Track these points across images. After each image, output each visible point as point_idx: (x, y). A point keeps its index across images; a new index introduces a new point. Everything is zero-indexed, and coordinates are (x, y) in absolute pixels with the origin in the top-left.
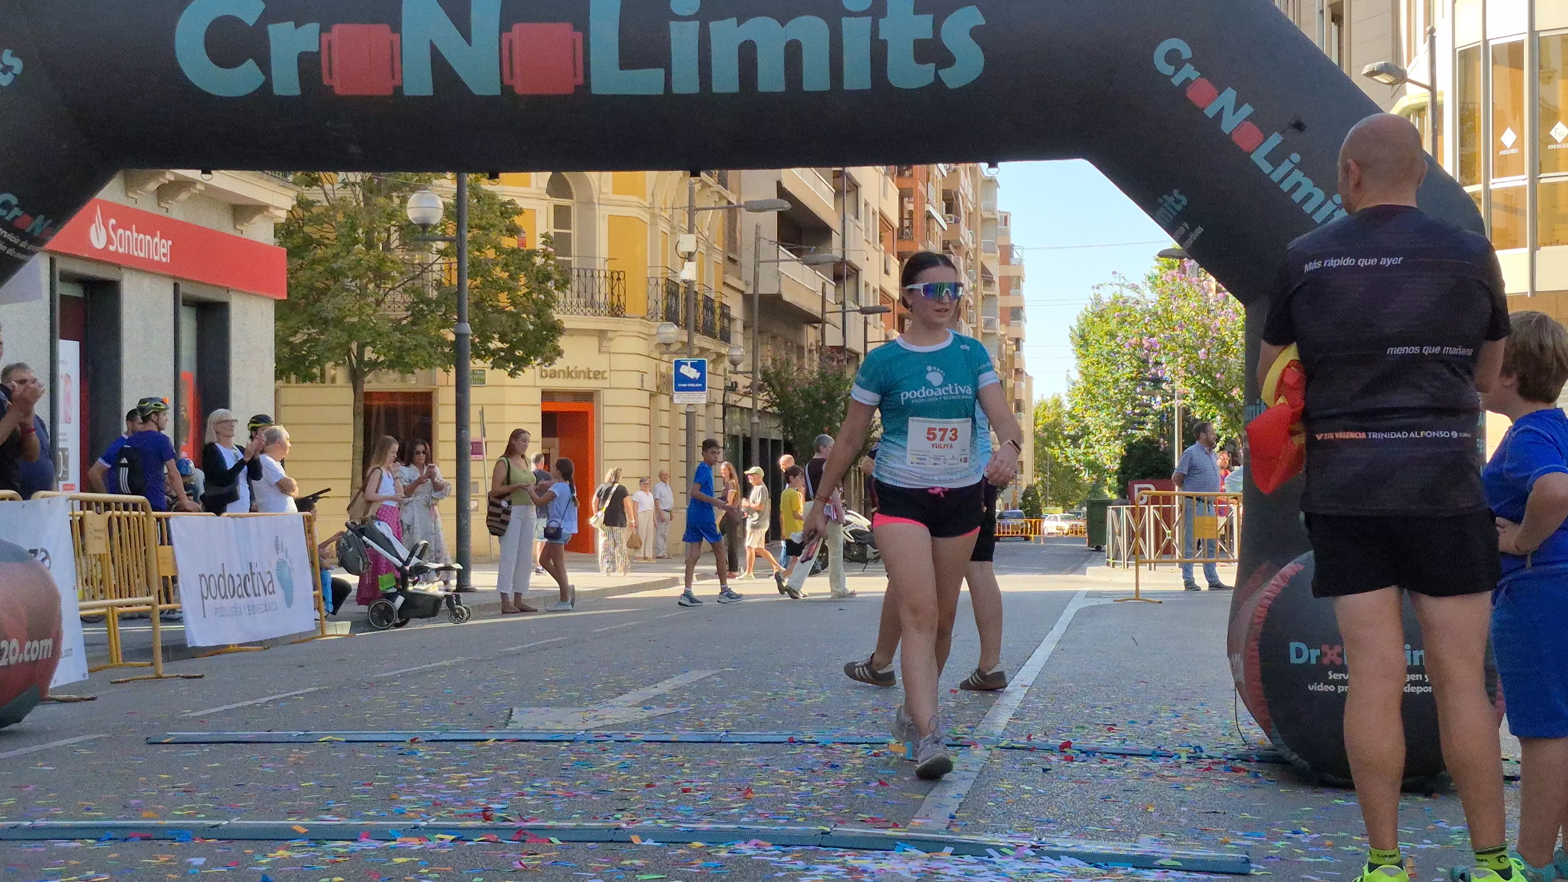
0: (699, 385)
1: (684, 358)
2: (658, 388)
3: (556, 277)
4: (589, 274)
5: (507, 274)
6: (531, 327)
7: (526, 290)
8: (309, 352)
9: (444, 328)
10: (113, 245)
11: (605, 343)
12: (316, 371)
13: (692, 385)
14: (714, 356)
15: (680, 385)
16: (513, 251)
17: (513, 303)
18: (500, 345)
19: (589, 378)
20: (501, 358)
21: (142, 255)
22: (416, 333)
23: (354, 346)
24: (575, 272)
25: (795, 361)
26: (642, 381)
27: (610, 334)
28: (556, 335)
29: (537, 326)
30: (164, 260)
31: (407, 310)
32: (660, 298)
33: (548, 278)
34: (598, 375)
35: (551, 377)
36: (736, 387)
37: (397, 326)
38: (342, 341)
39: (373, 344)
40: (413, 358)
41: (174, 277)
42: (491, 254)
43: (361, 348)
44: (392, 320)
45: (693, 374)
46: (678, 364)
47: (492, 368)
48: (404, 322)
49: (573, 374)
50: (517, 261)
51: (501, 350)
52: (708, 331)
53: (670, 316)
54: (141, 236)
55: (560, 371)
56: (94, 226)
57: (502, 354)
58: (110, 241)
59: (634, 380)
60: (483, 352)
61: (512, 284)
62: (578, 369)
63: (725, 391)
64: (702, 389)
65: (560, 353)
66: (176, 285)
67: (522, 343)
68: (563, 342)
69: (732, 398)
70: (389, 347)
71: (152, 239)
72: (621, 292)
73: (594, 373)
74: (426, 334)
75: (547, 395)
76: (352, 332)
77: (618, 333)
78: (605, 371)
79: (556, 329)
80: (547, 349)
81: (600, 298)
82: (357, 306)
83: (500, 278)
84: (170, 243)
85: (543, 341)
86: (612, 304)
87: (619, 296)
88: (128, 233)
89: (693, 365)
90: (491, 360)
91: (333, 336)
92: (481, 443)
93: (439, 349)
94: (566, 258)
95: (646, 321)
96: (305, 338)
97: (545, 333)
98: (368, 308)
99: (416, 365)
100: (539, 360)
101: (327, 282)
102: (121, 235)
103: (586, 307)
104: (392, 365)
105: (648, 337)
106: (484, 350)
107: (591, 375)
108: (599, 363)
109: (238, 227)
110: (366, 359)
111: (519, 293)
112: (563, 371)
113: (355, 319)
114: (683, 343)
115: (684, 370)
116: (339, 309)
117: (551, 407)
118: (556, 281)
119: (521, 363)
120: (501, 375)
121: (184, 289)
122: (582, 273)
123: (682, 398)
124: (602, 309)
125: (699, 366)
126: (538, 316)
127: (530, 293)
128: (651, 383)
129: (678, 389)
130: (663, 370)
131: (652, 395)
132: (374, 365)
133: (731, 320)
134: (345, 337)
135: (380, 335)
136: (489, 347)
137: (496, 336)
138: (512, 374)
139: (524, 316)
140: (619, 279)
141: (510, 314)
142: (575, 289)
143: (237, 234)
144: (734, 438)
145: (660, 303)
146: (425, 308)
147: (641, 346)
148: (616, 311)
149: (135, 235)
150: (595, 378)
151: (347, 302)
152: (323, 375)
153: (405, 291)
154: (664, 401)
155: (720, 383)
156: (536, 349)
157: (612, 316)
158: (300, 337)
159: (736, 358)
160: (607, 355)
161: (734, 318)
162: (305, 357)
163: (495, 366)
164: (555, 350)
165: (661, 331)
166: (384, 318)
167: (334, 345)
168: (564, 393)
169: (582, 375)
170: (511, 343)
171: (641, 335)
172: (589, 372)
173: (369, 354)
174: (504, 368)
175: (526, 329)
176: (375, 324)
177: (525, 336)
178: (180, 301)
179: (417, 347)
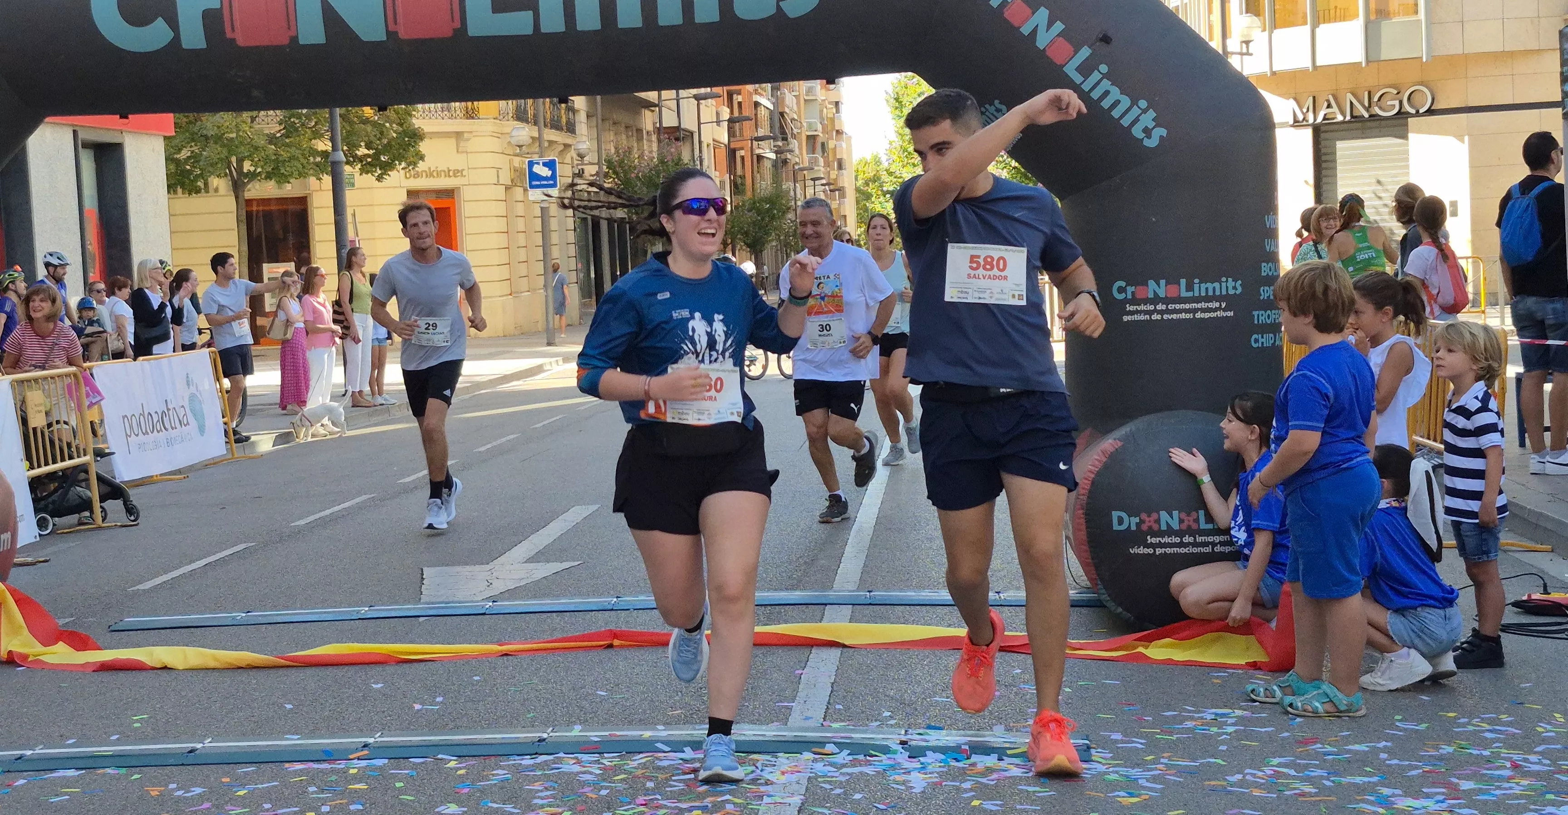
0: (551, 182)
1: (535, 158)
2: (512, 181)
6: (395, 135)
8: (193, 167)
9: (315, 138)
11: (462, 144)
12: (200, 184)
13: (545, 183)
14: (561, 147)
15: (534, 183)
17: (378, 114)
18: (366, 152)
19: (450, 176)
20: (369, 163)
22: (288, 145)
23: (234, 159)
25: (635, 145)
26: (498, 177)
27: (466, 135)
28: (417, 141)
29: (400, 133)
31: (280, 124)
34: (457, 173)
35: (414, 177)
36: (583, 173)
37: (272, 139)
38: (223, 156)
39: (250, 157)
40: (288, 169)
41: (73, 125)
43: (240, 161)
44: (267, 135)
45: (545, 172)
46: (531, 164)
47: (361, 174)
48: (278, 135)
49: (435, 173)
51: (368, 156)
52: (555, 125)
53: (521, 116)
55: (422, 171)
57: (369, 160)
59: (492, 177)
60: (351, 159)
62: (439, 169)
63: (573, 178)
64: (554, 186)
65: (422, 158)
66: (75, 132)
67: (387, 148)
68: (424, 147)
70: (266, 160)
73: (454, 171)
74: (299, 147)
76: (230, 146)
77: (474, 134)
78: (463, 170)
79: (416, 136)
80: (410, 154)
82: (234, 123)
85: (406, 147)
86: (467, 108)
89: (545, 164)
90: (359, 166)
91: (212, 152)
93: (311, 159)
95: (498, 121)
96: (189, 154)
97: (407, 139)
98: (244, 126)
99: (291, 175)
100: (403, 165)
103: (443, 111)
104: (269, 177)
105: (500, 135)
106: (353, 157)
107: (451, 173)
108: (457, 162)
110: (245, 171)
112: (425, 171)
113: (234, 135)
114: (532, 138)
115: (538, 169)
116: (219, 127)
119: (387, 167)
120: (370, 179)
121: (82, 135)
123: (536, 195)
124: (458, 112)
125: (551, 165)
126: (401, 125)
128: (506, 179)
129: (532, 187)
130: (517, 165)
131: (507, 188)
132: (253, 176)
133: (575, 113)
134: (225, 152)
135: (256, 148)
136: (357, 154)
137: (363, 144)
138: (379, 178)
139: (388, 125)
141: (376, 125)
144: (584, 220)
146: (297, 121)
147: (494, 144)
148: (471, 113)
150: (455, 176)
151: (225, 120)
152: (206, 184)
154: (518, 192)
155: (568, 171)
156: (400, 154)
157: (467, 118)
158: (184, 154)
159: (581, 151)
160: (465, 155)
161: (578, 111)
162: (190, 172)
163: (363, 171)
164: (417, 154)
165: (513, 134)
166: (260, 133)
167: (216, 160)
168: (428, 192)
169: (443, 174)
170: (376, 149)
171: (495, 134)
172: (449, 171)
173: (247, 166)
174: (372, 172)
175: (390, 137)
176: (252, 139)
177: (389, 143)
178: (80, 146)
179: (291, 158)
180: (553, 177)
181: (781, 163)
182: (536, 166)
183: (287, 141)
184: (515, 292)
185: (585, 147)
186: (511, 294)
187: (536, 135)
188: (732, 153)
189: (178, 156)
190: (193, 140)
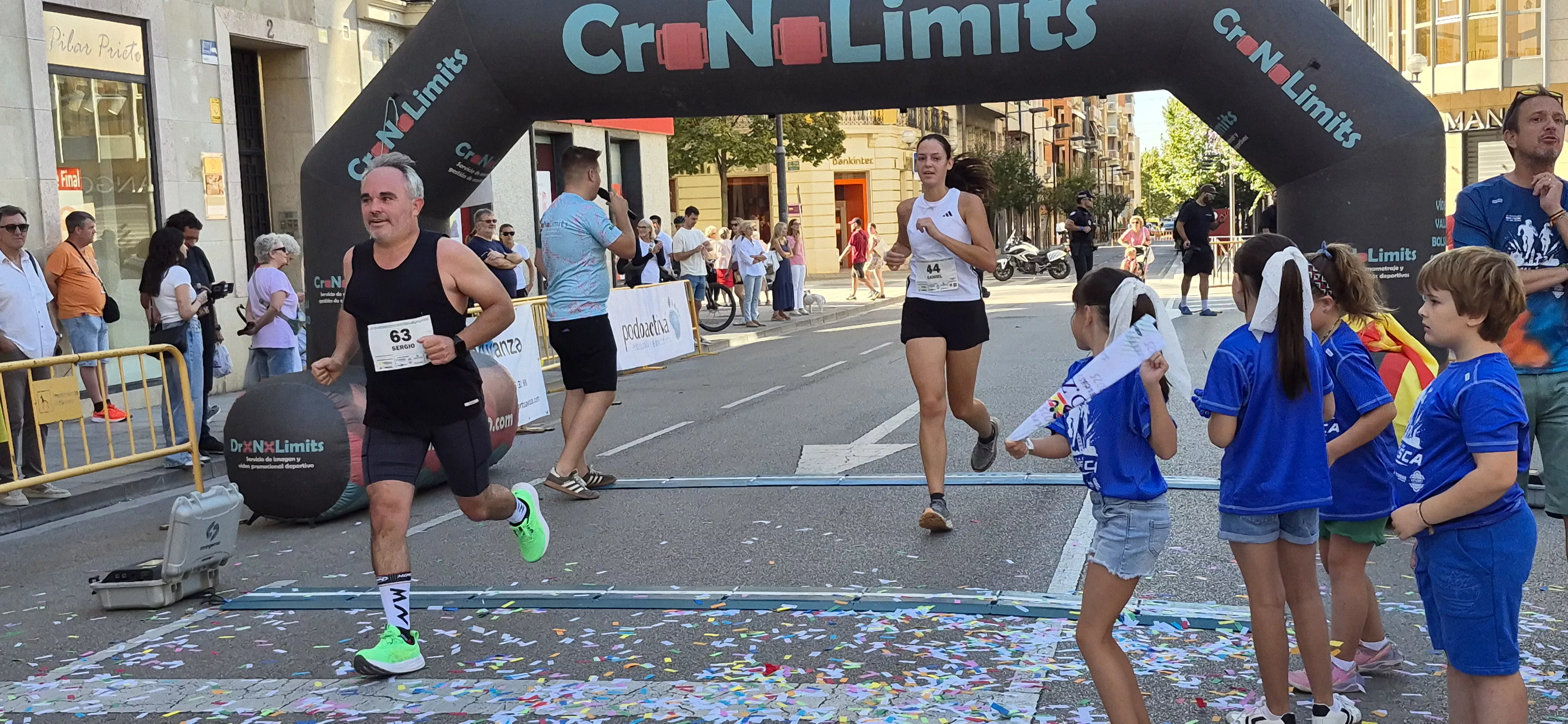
2: (904, 166)
6: (826, 135)
7: (822, 111)
8: (693, 156)
9: (771, 137)
11: (871, 142)
17: (815, 121)
18: (807, 147)
19: (863, 163)
20: (808, 154)
22: (755, 142)
23: (720, 151)
25: (989, 144)
26: (895, 163)
27: (874, 136)
28: (841, 139)
29: (830, 134)
31: (750, 127)
34: (867, 161)
35: (839, 164)
37: (745, 138)
38: (712, 149)
39: (731, 149)
40: (755, 157)
41: (605, 128)
43: (724, 152)
44: (742, 134)
47: (803, 161)
48: (749, 134)
49: (853, 161)
51: (808, 149)
53: (911, 123)
55: (844, 160)
57: (809, 152)
59: (890, 163)
62: (855, 158)
65: (844, 151)
66: (606, 133)
67: (821, 144)
68: (845, 143)
70: (741, 151)
75: (837, 175)
76: (717, 142)
77: (880, 135)
78: (872, 159)
79: (841, 136)
80: (836, 148)
81: (868, 114)
82: (720, 127)
85: (833, 143)
86: (875, 117)
90: (802, 155)
91: (706, 146)
92: (797, 207)
93: (769, 150)
95: (896, 127)
96: (690, 147)
97: (834, 138)
98: (726, 128)
99: (757, 161)
100: (831, 155)
103: (858, 117)
105: (898, 136)
106: (799, 150)
107: (864, 161)
108: (868, 154)
110: (727, 158)
111: (817, 114)
112: (847, 160)
113: (720, 134)
116: (710, 128)
117: (840, 182)
119: (821, 157)
120: (809, 165)
121: (611, 134)
124: (869, 117)
126: (830, 128)
127: (824, 113)
128: (900, 165)
131: (901, 172)
132: (732, 162)
134: (713, 146)
135: (735, 144)
136: (801, 148)
137: (805, 141)
138: (815, 164)
139: (821, 129)
141: (813, 128)
145: (904, 114)
147: (893, 142)
148: (879, 120)
150: (866, 163)
151: (715, 125)
152: (700, 167)
154: (908, 174)
156: (829, 148)
157: (875, 121)
158: (687, 147)
160: (873, 149)
161: (951, 120)
162: (691, 159)
163: (804, 159)
164: (841, 148)
165: (905, 135)
166: (735, 133)
167: (706, 151)
168: (848, 173)
169: (858, 161)
170: (814, 145)
171: (894, 136)
172: (862, 159)
173: (729, 156)
174: (810, 160)
175: (822, 136)
176: (732, 138)
177: (823, 139)
178: (610, 142)
179: (757, 151)
181: (1090, 156)
183: (755, 139)
188: (1056, 148)
189: (683, 149)
190: (693, 138)
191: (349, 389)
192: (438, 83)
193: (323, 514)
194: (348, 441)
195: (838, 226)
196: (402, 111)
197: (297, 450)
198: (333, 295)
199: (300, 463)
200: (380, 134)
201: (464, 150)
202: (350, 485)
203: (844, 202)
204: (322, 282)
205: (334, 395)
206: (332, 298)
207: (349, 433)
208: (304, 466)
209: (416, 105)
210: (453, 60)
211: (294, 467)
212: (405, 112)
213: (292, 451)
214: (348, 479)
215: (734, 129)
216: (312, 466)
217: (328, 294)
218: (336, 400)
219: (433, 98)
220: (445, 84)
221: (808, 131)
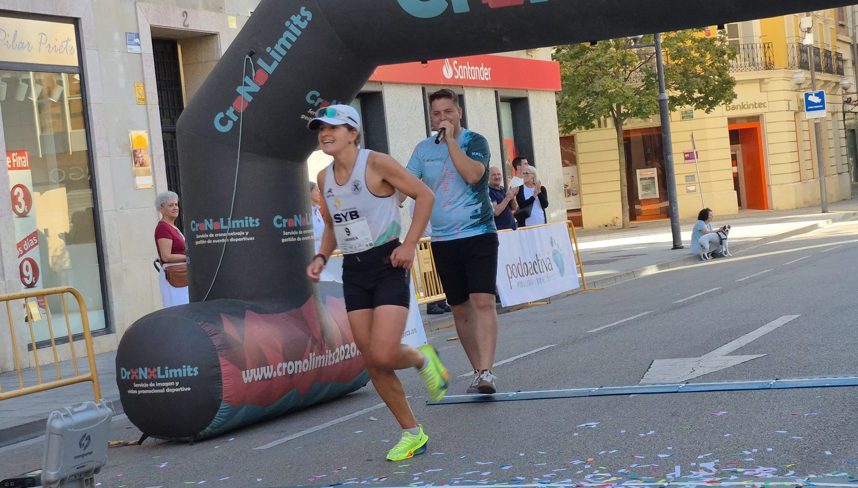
0: (821, 106)
1: (809, 91)
2: (799, 108)
3: (728, 52)
4: (750, 46)
5: (699, 54)
6: (717, 83)
7: (711, 62)
8: (590, 111)
9: (665, 89)
10: (457, 75)
11: (763, 86)
12: (595, 122)
13: (817, 107)
14: (834, 85)
16: (702, 40)
17: (705, 70)
18: (699, 95)
19: (756, 107)
20: (700, 102)
21: (474, 78)
22: (648, 94)
23: (614, 106)
24: (741, 47)
26: (789, 106)
27: (766, 80)
28: (732, 86)
29: (720, 81)
30: (487, 79)
31: (643, 81)
32: (796, 55)
33: (723, 53)
34: (761, 105)
35: (732, 109)
36: (851, 100)
37: (637, 91)
38: (607, 104)
39: (624, 103)
40: (647, 109)
41: (494, 88)
42: (689, 43)
43: (618, 106)
44: (634, 89)
45: (817, 100)
46: (807, 95)
47: (695, 109)
48: (642, 88)
49: (746, 106)
50: (704, 46)
51: (701, 98)
52: (829, 70)
53: (803, 65)
54: (473, 68)
55: (737, 106)
56: (444, 67)
57: (701, 100)
58: (455, 73)
59: (784, 106)
60: (690, 101)
61: (702, 60)
62: (748, 103)
63: (844, 104)
64: (823, 108)
65: (735, 96)
66: (496, 92)
67: (712, 92)
68: (736, 89)
69: (849, 107)
70: (634, 104)
71: (479, 68)
72: (771, 55)
73: (759, 104)
74: (654, 95)
75: (731, 120)
76: (611, 98)
77: (771, 79)
78: (764, 103)
79: (731, 83)
80: (727, 95)
81: (758, 60)
82: (613, 83)
83: (694, 57)
84: (490, 69)
85: (724, 90)
86: (766, 63)
87: (770, 57)
88: (465, 67)
89: (816, 95)
90: (695, 104)
91: (601, 101)
92: (693, 153)
94: (735, 39)
95: (788, 70)
96: (586, 104)
97: (724, 86)
98: (619, 84)
99: (650, 113)
100: (723, 102)
101: (596, 71)
102: (461, 69)
103: (750, 66)
104: (636, 114)
105: (789, 79)
106: (691, 99)
107: (757, 106)
108: (761, 98)
109: (529, 54)
110: (622, 112)
111: (707, 64)
112: (740, 105)
113: (613, 91)
115: (811, 98)
116: (603, 86)
117: (735, 127)
118: (729, 54)
119: (712, 104)
120: (700, 113)
121: (500, 94)
122: (746, 47)
123: (811, 115)
124: (760, 66)
125: (820, 95)
126: (720, 75)
127: (713, 63)
128: (794, 106)
129: (808, 110)
130: (799, 97)
131: (796, 113)
132: (627, 115)
133: (843, 61)
134: (607, 102)
135: (628, 98)
136: (693, 97)
137: (696, 90)
138: (708, 111)
139: (712, 77)
140: (768, 47)
141: (703, 77)
142: (742, 56)
143: (529, 58)
144: (853, 131)
145: (796, 58)
146: (653, 79)
147: (786, 85)
148: (769, 66)
149: (469, 68)
150: (759, 107)
151: (608, 81)
152: (599, 124)
153: (640, 71)
154: (803, 115)
155: (840, 99)
156: (720, 95)
157: (766, 69)
158: (583, 104)
159: (846, 86)
160: (766, 93)
161: (845, 60)
162: (587, 116)
163: (697, 107)
164: (732, 94)
165: (796, 77)
166: (630, 88)
167: (602, 106)
168: (741, 118)
169: (751, 106)
170: (705, 93)
171: (786, 79)
172: (756, 104)
173: (623, 110)
174: (702, 108)
175: (713, 84)
176: (624, 92)
177: (713, 88)
178: (499, 101)
179: (650, 102)
180: (822, 103)
182: (810, 96)
183: (648, 92)
184: (804, 180)
185: (847, 82)
186: (800, 181)
187: (809, 76)
189: (579, 106)
190: (588, 95)
191: (220, 319)
192: (288, 39)
193: (201, 433)
194: (220, 366)
195: (735, 169)
196: (257, 67)
197: (176, 376)
198: (207, 236)
199: (178, 387)
200: (240, 89)
201: (313, 97)
202: (223, 405)
203: (740, 145)
204: (197, 225)
205: (207, 324)
206: (206, 239)
207: (220, 358)
208: (182, 389)
209: (269, 60)
210: (299, 17)
211: (173, 390)
212: (260, 67)
213: (171, 376)
214: (221, 400)
215: (627, 84)
216: (189, 389)
217: (203, 236)
218: (207, 329)
219: (284, 53)
220: (294, 39)
221: (699, 80)
